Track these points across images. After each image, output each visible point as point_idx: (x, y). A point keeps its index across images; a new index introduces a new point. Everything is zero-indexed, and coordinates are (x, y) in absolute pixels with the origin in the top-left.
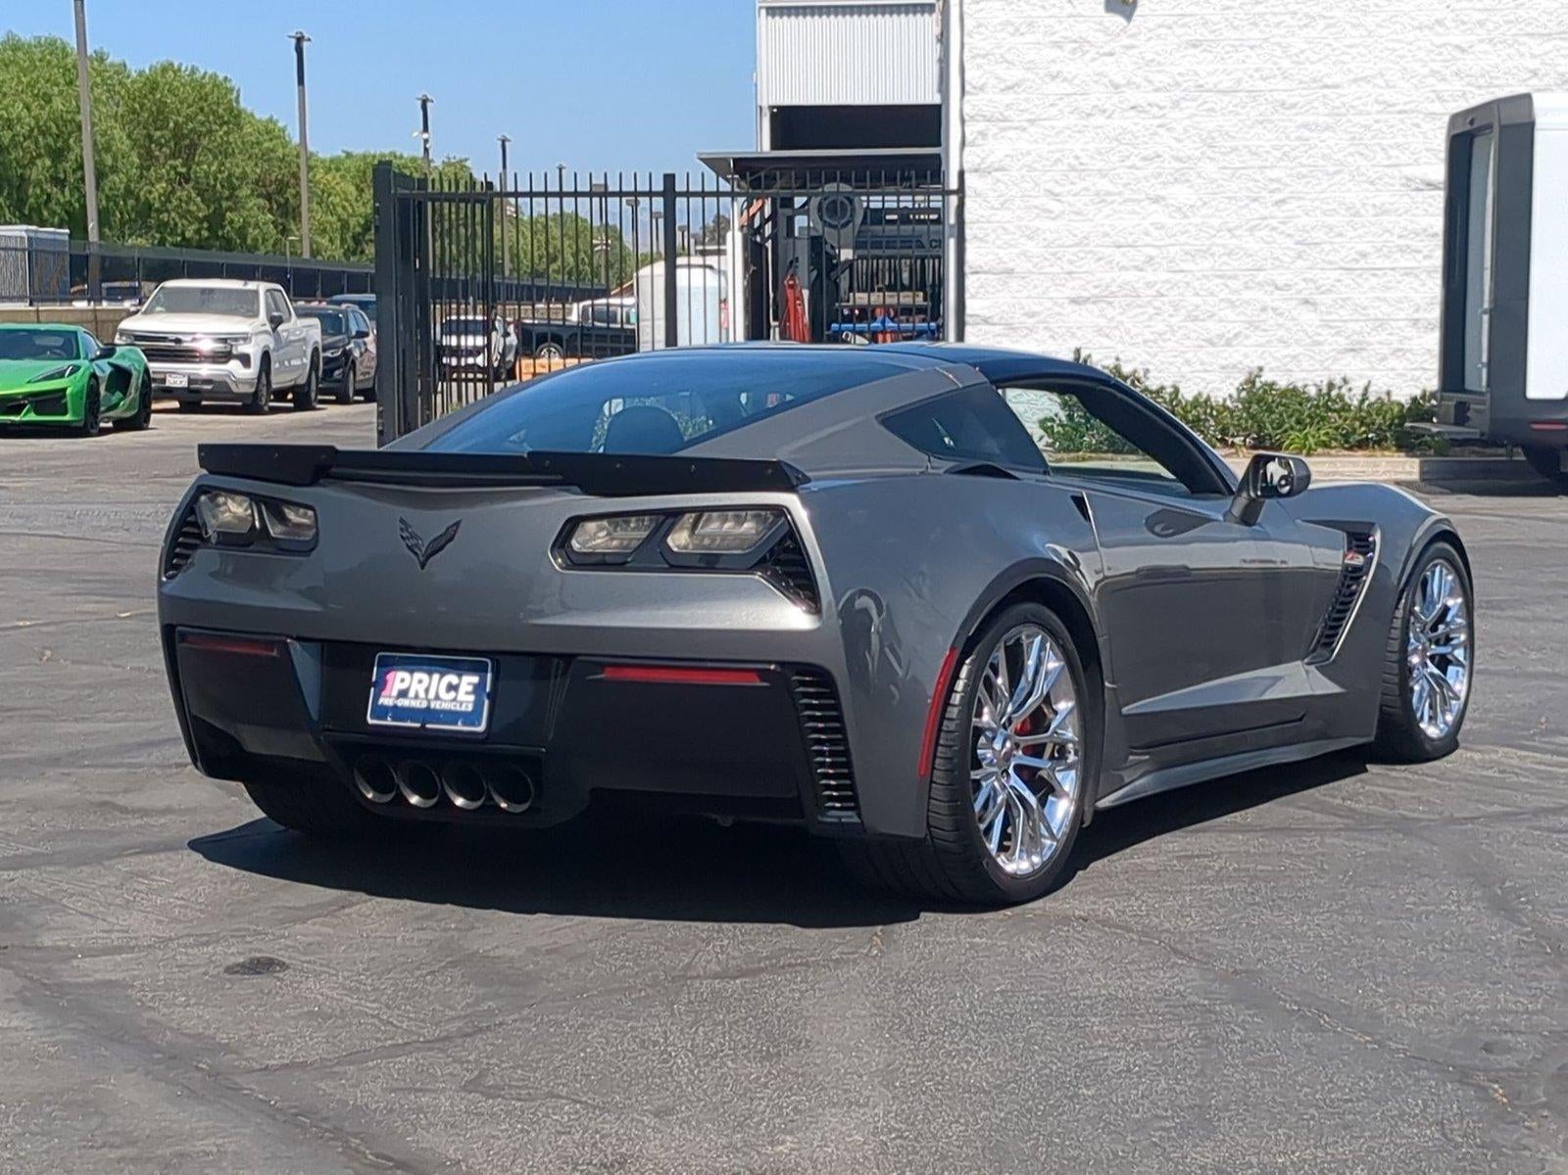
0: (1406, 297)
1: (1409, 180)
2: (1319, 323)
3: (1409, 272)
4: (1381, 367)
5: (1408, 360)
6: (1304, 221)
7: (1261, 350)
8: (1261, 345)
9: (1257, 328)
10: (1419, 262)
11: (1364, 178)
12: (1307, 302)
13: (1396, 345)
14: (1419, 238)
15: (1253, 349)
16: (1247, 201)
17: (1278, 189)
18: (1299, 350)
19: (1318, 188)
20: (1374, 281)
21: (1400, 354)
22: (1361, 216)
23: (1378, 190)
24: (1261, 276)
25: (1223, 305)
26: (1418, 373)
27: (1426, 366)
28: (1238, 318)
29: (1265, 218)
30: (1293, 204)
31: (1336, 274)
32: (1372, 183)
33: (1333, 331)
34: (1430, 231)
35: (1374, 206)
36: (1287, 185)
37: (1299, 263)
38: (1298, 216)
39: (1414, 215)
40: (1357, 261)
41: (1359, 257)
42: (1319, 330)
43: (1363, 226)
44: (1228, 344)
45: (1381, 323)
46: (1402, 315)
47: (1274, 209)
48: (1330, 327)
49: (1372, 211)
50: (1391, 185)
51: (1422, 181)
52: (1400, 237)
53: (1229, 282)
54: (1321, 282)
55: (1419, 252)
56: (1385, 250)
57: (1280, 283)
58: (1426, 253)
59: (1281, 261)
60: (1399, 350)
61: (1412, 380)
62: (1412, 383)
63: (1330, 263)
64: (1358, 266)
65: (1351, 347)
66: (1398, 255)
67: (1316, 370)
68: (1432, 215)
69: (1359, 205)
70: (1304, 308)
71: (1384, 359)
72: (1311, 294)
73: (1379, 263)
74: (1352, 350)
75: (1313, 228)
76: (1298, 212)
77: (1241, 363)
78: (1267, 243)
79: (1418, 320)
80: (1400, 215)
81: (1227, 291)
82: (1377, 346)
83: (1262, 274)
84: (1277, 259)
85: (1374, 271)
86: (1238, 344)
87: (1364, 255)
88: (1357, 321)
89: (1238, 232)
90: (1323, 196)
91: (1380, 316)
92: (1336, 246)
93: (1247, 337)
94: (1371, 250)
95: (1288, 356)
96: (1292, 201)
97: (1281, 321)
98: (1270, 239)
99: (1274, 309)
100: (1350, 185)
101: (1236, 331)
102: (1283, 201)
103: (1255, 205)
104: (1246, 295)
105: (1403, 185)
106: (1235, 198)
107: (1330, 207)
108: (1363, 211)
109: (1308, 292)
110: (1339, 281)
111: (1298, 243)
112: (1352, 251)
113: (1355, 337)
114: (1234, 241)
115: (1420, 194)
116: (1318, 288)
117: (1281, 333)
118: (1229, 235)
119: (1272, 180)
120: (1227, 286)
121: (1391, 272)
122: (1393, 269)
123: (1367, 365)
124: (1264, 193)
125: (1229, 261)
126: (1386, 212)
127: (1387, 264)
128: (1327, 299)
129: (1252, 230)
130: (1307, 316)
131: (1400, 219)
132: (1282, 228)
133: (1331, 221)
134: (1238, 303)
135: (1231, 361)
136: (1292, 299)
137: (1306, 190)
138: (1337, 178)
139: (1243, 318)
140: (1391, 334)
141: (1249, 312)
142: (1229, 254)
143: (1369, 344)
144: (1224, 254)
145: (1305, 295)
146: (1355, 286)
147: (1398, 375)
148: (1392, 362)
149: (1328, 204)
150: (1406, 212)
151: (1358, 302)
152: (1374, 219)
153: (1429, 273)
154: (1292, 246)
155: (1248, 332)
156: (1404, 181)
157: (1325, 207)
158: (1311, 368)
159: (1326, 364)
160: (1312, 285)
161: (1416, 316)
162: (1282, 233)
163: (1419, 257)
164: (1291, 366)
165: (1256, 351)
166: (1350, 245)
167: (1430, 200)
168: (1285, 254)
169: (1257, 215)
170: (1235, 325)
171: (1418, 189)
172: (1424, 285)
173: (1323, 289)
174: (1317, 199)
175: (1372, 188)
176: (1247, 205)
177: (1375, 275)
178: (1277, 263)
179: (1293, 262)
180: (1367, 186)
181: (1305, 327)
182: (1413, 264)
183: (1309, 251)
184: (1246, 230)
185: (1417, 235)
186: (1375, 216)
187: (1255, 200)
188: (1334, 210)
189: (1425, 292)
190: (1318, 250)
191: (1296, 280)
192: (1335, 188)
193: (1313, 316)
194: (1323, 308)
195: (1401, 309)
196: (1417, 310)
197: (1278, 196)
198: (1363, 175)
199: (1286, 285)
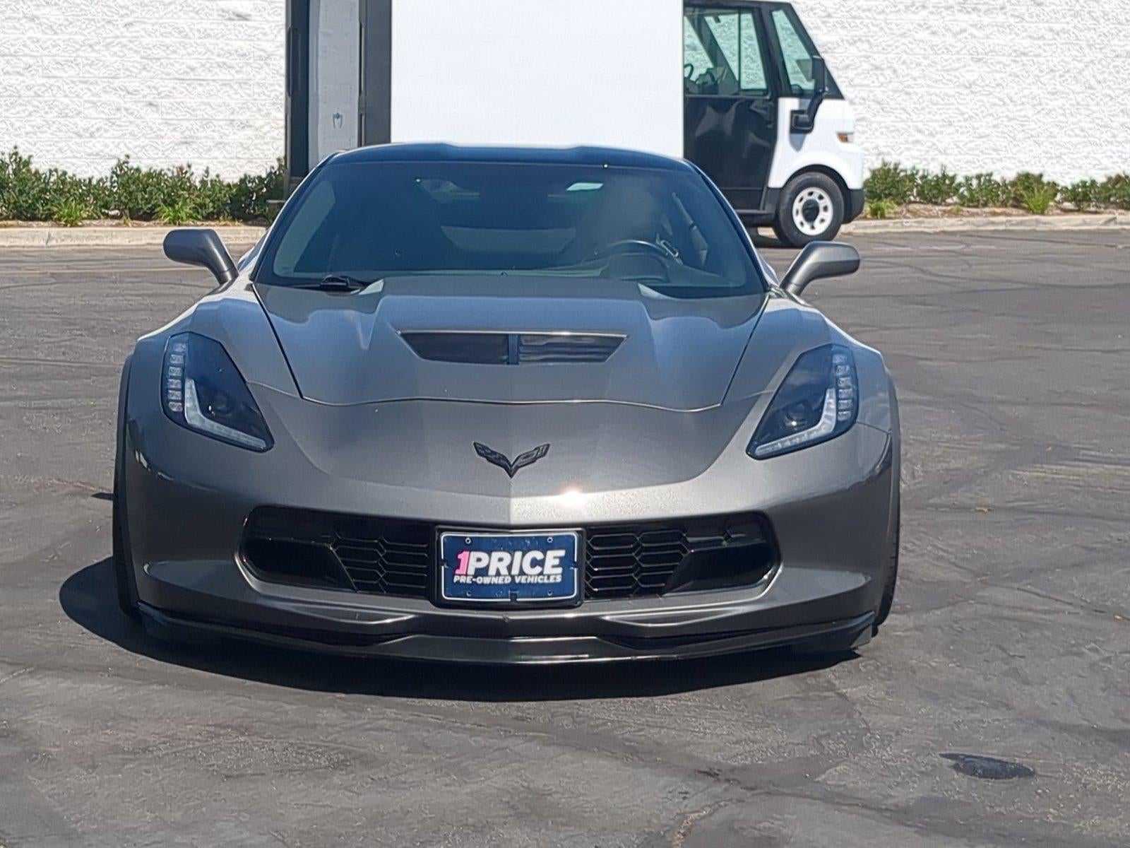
0: (224, 103)
1: (223, 11)
2: (160, 121)
3: (225, 83)
4: (206, 156)
5: (227, 151)
6: (147, 40)
7: (117, 141)
8: (119, 138)
9: (114, 124)
10: (233, 75)
11: (191, 9)
12: (151, 104)
13: (218, 140)
14: (232, 57)
15: (112, 140)
16: (103, 23)
17: (127, 14)
18: (147, 142)
19: (157, 15)
20: (200, 89)
21: (221, 146)
22: (190, 38)
23: (202, 19)
24: (116, 83)
25: (87, 105)
26: (234, 161)
27: (239, 155)
28: (98, 116)
29: (117, 37)
30: (137, 27)
31: (171, 84)
32: (197, 13)
33: (171, 128)
34: (241, 52)
35: (199, 30)
36: (133, 12)
37: (144, 73)
38: (142, 37)
39: (228, 39)
40: (187, 73)
41: (189, 71)
42: (161, 127)
43: (192, 46)
44: (92, 135)
45: (207, 123)
46: (222, 117)
47: (124, 30)
48: (170, 125)
49: (197, 35)
50: (211, 15)
51: (234, 13)
52: (219, 55)
53: (91, 87)
54: (161, 89)
55: (233, 67)
56: (208, 65)
57: (130, 89)
58: (238, 69)
59: (131, 72)
60: (221, 143)
61: (230, 166)
62: (230, 169)
63: (168, 74)
64: (188, 77)
65: (185, 140)
66: (217, 70)
67: (160, 158)
68: (242, 40)
69: (188, 30)
70: (149, 109)
71: (209, 150)
72: (155, 98)
73: (203, 75)
74: (186, 143)
75: (154, 46)
76: (143, 33)
77: (102, 151)
78: (119, 56)
79: (233, 120)
80: (218, 39)
81: (89, 94)
82: (204, 140)
83: (117, 81)
84: (127, 69)
85: (201, 81)
86: (100, 136)
87: (193, 69)
88: (188, 120)
89: (97, 48)
90: (161, 21)
91: (206, 116)
92: (172, 61)
93: (106, 131)
94: (198, 66)
95: (139, 146)
96: (138, 24)
97: (132, 118)
98: (121, 54)
99: (127, 110)
100: (181, 13)
101: (96, 127)
102: (130, 24)
103: (110, 27)
104: (104, 97)
105: (220, 15)
106: (94, 20)
107: (167, 31)
108: (191, 34)
109: (152, 96)
110: (174, 88)
111: (142, 58)
112: (184, 66)
113: (187, 133)
114: (94, 55)
115: (233, 23)
116: (159, 94)
117: (131, 128)
118: (89, 50)
119: (121, 7)
120: (90, 90)
121: (214, 84)
122: (214, 81)
123: (197, 155)
124: (116, 17)
125: (91, 70)
126: (209, 35)
127: (209, 77)
128: (165, 102)
129: (107, 46)
130: (152, 116)
131: (218, 42)
132: (131, 45)
133: (168, 41)
134: (99, 104)
135: (96, 150)
136: (139, 102)
137: (148, 16)
138: (172, 7)
139: (103, 116)
140: (214, 131)
141: (106, 111)
142: (91, 65)
143: (197, 138)
144: (87, 64)
145: (149, 99)
146: (186, 92)
147: (220, 162)
148: (216, 153)
149: (165, 27)
150: (222, 36)
151: (189, 105)
152: (199, 41)
153: (240, 84)
154: (139, 60)
155: (106, 127)
156: (220, 12)
157: (163, 30)
158: (156, 156)
159: (166, 153)
160: (155, 92)
161: (232, 117)
162: (131, 49)
163: (233, 72)
164: (140, 154)
165: (113, 142)
166: (181, 61)
167: (240, 28)
168: (133, 66)
169: (111, 35)
170: (96, 121)
171: (230, 19)
172: (236, 93)
173: (162, 95)
174: (156, 23)
175: (197, 17)
176: (103, 26)
177: (201, 85)
178: (128, 73)
179: (140, 73)
180: (192, 15)
181: (150, 124)
182: (229, 77)
183: (151, 64)
184: (103, 46)
185: (231, 54)
186: (200, 38)
187: (109, 22)
188: (170, 33)
189: (238, 99)
190: (159, 63)
191: (143, 87)
192: (169, 15)
193: (156, 116)
194: (163, 110)
195: (221, 112)
196: (233, 113)
197: (127, 20)
198: (190, 6)
199: (135, 91)
